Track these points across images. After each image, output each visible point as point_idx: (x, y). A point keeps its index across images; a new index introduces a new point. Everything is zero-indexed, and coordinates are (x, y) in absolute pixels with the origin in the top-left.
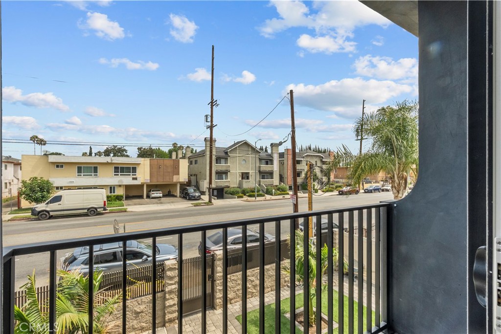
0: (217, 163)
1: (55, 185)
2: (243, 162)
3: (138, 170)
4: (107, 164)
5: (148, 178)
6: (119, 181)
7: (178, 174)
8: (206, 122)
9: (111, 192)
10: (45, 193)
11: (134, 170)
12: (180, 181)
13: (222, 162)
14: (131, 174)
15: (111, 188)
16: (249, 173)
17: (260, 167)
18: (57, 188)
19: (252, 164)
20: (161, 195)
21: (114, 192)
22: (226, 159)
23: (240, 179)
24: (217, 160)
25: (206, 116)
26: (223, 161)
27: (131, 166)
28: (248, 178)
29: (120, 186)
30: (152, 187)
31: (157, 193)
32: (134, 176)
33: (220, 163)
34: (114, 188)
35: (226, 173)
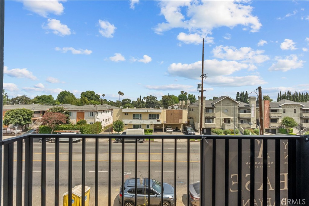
0: (206, 112)
1: (125, 123)
2: (225, 111)
3: (160, 116)
4: (146, 113)
5: (165, 120)
6: (151, 122)
7: (182, 118)
8: (199, 88)
9: (147, 128)
10: (121, 128)
11: (158, 116)
12: (183, 123)
13: (209, 111)
14: (157, 118)
15: (147, 125)
16: (230, 118)
17: (239, 115)
18: (125, 124)
19: (232, 112)
20: (172, 130)
21: (149, 128)
22: (213, 109)
23: (223, 123)
24: (206, 110)
25: (199, 85)
26: (211, 110)
27: (157, 114)
28: (229, 122)
29: (151, 124)
30: (167, 126)
31: (170, 130)
32: (158, 120)
33: (209, 112)
34: (149, 125)
35: (213, 118)
